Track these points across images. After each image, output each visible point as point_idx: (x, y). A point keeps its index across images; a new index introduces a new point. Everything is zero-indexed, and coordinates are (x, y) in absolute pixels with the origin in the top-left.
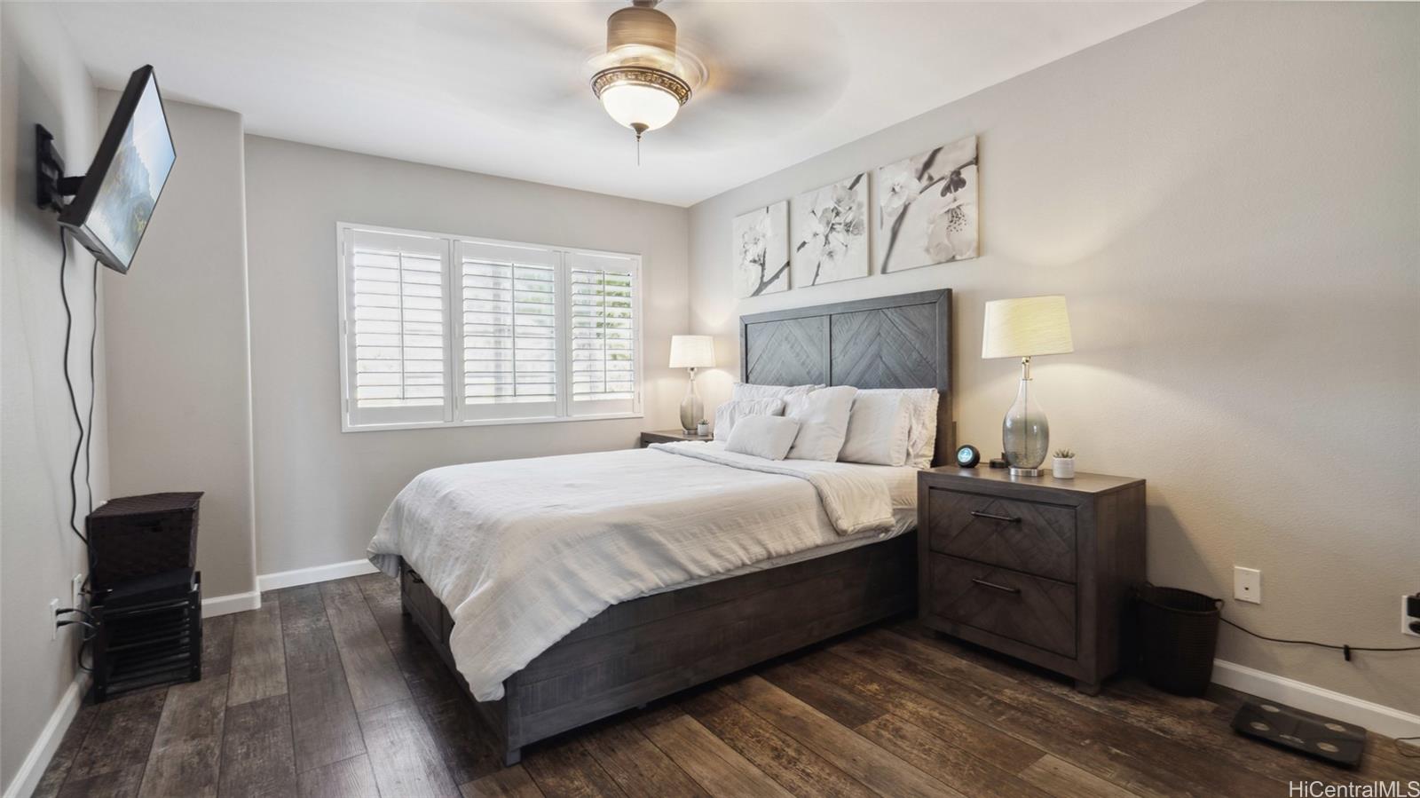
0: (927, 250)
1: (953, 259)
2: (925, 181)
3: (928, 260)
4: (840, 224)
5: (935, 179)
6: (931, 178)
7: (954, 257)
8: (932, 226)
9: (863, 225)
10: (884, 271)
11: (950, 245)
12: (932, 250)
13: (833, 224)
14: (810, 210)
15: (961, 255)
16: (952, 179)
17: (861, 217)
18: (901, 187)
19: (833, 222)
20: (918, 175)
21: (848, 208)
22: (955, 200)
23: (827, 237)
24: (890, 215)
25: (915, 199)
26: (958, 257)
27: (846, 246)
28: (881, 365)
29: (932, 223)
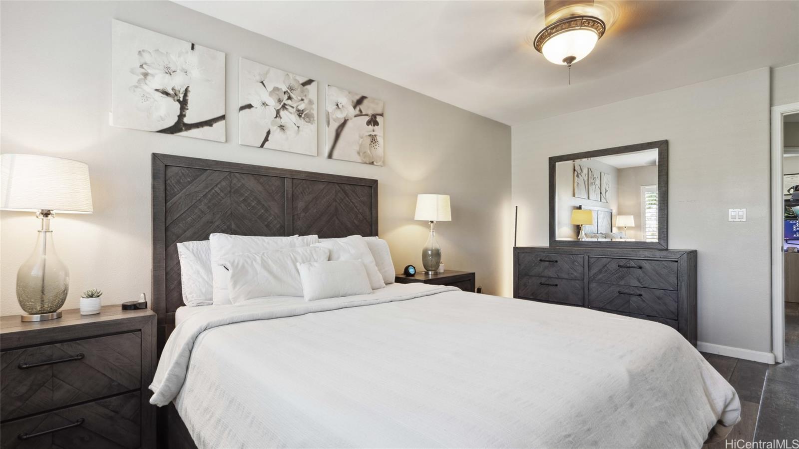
0: (359, 153)
1: (372, 163)
2: (357, 112)
3: (358, 159)
4: (293, 107)
5: (364, 113)
6: (360, 111)
7: (373, 162)
8: (362, 140)
9: (313, 118)
10: (330, 156)
11: (371, 155)
12: (361, 154)
13: (285, 104)
14: (258, 78)
15: (377, 163)
16: (372, 118)
17: (312, 111)
18: (343, 106)
19: (286, 102)
20: (354, 104)
21: (300, 98)
22: (374, 131)
23: (278, 112)
24: (334, 120)
25: (351, 119)
26: (375, 163)
27: (298, 127)
28: (337, 221)
29: (362, 138)
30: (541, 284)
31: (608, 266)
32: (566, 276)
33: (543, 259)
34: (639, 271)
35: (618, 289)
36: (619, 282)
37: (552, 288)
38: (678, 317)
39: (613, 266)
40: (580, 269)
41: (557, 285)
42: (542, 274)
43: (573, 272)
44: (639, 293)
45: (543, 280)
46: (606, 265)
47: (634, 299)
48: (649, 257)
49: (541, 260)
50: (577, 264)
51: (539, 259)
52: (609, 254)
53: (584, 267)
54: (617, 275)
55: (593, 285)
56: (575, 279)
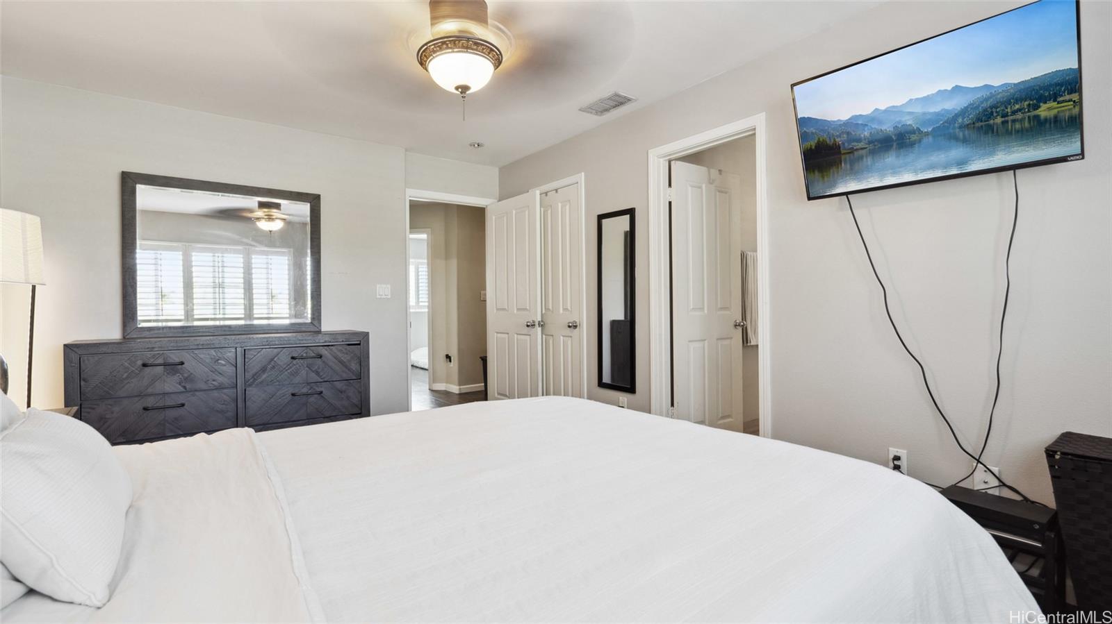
30: (145, 409)
31: (275, 359)
32: (203, 386)
33: (150, 362)
34: (319, 361)
35: (292, 390)
36: (291, 381)
37: (172, 414)
38: (361, 409)
39: (284, 358)
40: (229, 370)
41: (183, 405)
42: (150, 390)
43: (217, 377)
44: (319, 389)
45: (150, 402)
46: (272, 360)
47: (312, 399)
48: (330, 342)
49: (145, 365)
50: (223, 362)
51: (140, 363)
52: (277, 343)
53: (236, 367)
54: (289, 371)
55: (252, 391)
56: (220, 388)
